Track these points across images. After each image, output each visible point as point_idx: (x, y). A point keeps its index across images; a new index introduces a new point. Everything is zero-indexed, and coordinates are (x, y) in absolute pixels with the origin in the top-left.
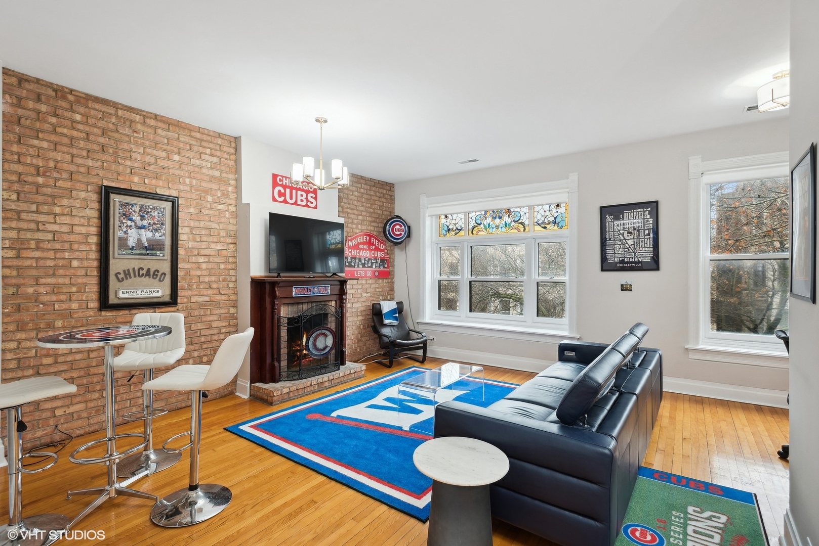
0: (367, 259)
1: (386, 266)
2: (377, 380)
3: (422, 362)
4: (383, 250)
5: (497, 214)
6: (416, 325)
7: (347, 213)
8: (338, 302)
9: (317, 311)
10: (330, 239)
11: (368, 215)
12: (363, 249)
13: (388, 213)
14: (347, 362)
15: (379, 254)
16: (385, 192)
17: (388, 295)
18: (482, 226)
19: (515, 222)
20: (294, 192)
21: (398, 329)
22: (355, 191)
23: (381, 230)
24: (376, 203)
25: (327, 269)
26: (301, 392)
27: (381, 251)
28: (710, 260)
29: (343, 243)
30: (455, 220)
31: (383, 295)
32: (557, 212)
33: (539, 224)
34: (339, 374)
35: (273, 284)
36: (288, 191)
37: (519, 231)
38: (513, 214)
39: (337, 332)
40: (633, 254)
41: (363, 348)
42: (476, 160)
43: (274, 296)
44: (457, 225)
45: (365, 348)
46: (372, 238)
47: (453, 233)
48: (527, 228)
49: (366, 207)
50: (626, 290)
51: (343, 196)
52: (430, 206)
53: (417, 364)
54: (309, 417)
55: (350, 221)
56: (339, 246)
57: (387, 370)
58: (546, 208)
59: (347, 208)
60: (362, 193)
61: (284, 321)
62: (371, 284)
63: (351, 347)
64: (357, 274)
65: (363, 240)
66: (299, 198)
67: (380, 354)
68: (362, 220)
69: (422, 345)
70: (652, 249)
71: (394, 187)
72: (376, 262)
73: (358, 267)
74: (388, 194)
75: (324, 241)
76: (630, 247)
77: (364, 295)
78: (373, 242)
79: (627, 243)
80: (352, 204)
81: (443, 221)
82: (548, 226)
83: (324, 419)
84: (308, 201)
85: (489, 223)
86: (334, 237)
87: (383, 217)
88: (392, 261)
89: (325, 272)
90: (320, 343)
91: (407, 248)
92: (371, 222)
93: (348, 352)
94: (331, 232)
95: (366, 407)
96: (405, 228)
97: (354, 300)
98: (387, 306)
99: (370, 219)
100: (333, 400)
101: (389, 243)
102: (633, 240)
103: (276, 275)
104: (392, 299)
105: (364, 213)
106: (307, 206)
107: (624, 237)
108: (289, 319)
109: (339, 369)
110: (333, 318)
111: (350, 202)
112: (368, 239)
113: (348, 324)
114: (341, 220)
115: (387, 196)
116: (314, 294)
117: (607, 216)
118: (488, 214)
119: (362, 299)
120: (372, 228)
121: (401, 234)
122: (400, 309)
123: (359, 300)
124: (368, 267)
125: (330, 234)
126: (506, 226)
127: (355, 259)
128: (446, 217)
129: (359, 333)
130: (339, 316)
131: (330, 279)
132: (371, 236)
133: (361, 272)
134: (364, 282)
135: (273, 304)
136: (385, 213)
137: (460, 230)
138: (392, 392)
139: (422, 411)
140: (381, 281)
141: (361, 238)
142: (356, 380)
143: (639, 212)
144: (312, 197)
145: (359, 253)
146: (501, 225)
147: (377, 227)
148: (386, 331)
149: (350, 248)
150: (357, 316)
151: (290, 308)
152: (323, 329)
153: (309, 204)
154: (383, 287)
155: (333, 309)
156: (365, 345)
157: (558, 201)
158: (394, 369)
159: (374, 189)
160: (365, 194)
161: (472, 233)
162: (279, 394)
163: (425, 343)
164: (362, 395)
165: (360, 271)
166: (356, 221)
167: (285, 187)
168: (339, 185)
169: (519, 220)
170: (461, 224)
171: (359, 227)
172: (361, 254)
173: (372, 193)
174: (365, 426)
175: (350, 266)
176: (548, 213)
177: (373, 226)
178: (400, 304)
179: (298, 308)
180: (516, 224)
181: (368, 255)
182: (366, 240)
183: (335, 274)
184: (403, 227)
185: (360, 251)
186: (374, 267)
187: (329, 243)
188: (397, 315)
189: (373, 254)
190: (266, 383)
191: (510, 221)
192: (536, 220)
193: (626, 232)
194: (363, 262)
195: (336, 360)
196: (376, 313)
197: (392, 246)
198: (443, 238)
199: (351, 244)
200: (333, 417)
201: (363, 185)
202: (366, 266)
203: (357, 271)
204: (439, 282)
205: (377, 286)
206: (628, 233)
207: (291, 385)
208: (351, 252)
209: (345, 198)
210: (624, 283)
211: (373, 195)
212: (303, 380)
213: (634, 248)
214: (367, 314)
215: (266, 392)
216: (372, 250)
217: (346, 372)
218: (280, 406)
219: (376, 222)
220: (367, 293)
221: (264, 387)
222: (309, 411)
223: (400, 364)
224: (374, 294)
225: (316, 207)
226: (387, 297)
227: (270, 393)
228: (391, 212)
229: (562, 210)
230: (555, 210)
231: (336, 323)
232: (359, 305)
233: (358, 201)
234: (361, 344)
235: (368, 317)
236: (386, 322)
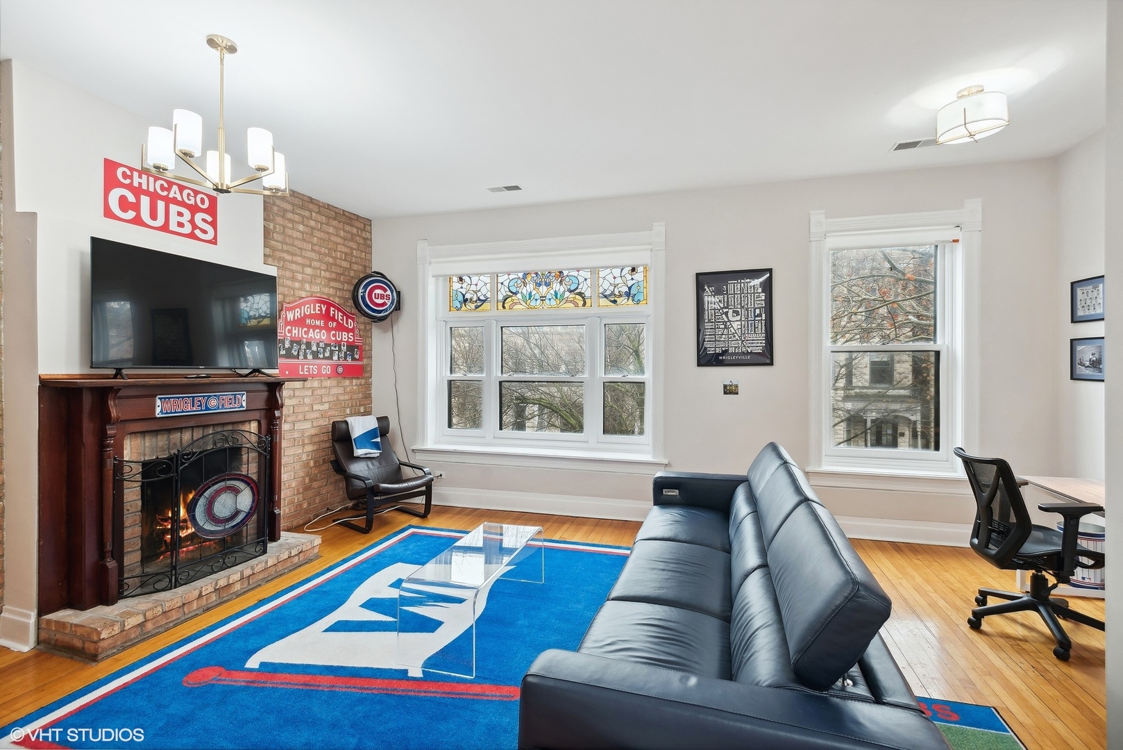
0: (322, 345)
1: (357, 357)
2: (345, 561)
3: (424, 516)
4: (352, 330)
5: (543, 279)
6: (410, 453)
7: (281, 259)
8: (263, 423)
9: (215, 443)
10: (248, 309)
11: (324, 267)
12: (315, 327)
13: (360, 268)
14: (282, 533)
15: (345, 336)
16: (355, 231)
17: (360, 405)
18: (519, 296)
19: (571, 291)
20: (161, 205)
21: (380, 463)
22: (299, 223)
23: (348, 295)
24: (339, 249)
25: (241, 361)
26: (174, 616)
27: (348, 331)
28: (832, 352)
29: (274, 317)
30: (476, 285)
31: (352, 406)
32: (632, 279)
33: (606, 297)
34: (267, 562)
35: (103, 394)
36: (145, 201)
37: (576, 305)
38: (567, 279)
39: (263, 482)
40: (740, 342)
41: (314, 500)
42: (516, 188)
43: (103, 417)
44: (479, 294)
45: (317, 501)
46: (332, 309)
47: (473, 306)
48: (588, 301)
49: (320, 253)
50: (730, 393)
51: (275, 228)
52: (433, 260)
53: (415, 521)
54: (191, 681)
55: (288, 274)
56: (266, 322)
57: (363, 538)
58: (617, 272)
59: (282, 251)
60: (313, 228)
61: (133, 473)
62: (330, 388)
63: (292, 502)
64: (303, 370)
65: (314, 310)
66: (174, 219)
67: (346, 508)
68: (312, 276)
69: (424, 488)
70: (764, 335)
71: (370, 225)
72: (340, 350)
73: (305, 357)
74: (360, 236)
75: (236, 314)
76: (736, 333)
77: (316, 407)
78: (334, 315)
79: (732, 326)
80: (293, 245)
81: (456, 286)
82: (619, 300)
83: (227, 681)
84: (195, 226)
85: (531, 292)
86: (255, 306)
87: (352, 274)
88: (367, 348)
89: (238, 366)
90: (224, 505)
91: (395, 328)
92: (330, 280)
93: (284, 511)
94: (250, 298)
95: (324, 631)
96: (392, 293)
97: (297, 416)
98: (360, 426)
99: (327, 275)
100: (251, 622)
101: (363, 319)
102: (739, 323)
103: (113, 372)
104: (367, 413)
105: (315, 264)
106: (192, 236)
107: (727, 317)
108: (145, 464)
109: (265, 552)
110: (253, 455)
111: (288, 240)
112: (324, 309)
113: (284, 460)
114: (271, 271)
115: (358, 238)
116: (207, 409)
117: (706, 287)
118: (529, 278)
119: (314, 415)
120: (332, 291)
121: (384, 304)
122: (383, 429)
123: (307, 417)
124: (325, 358)
125: (246, 301)
126: (557, 298)
127: (299, 343)
128: (461, 279)
129: (307, 474)
130: (265, 451)
131: (247, 379)
132: (329, 305)
133: (311, 367)
134: (316, 384)
135: (102, 436)
136: (355, 267)
137: (484, 301)
138: (379, 585)
139: (440, 623)
140: (347, 382)
141: (310, 308)
142: (302, 568)
143: (747, 283)
144: (204, 220)
145: (307, 333)
146: (549, 296)
147: (340, 290)
148: (357, 469)
149: (287, 323)
150: (303, 445)
151: (148, 442)
152: (229, 480)
153: (197, 232)
154: (352, 392)
155: (254, 439)
156: (319, 494)
157: (634, 263)
158: (375, 536)
159: (335, 223)
160: (318, 230)
161: (504, 307)
162: (113, 633)
163: (429, 485)
164: (316, 600)
165: (308, 365)
166: (300, 276)
167: (138, 191)
168: (265, 189)
169: (577, 288)
170: (485, 291)
171: (307, 286)
172: (310, 335)
173: (331, 230)
174: (325, 682)
175: (289, 355)
176: (619, 280)
177: (333, 287)
178: (383, 420)
179: (169, 440)
180: (572, 295)
181: (324, 338)
182: (321, 310)
183: (256, 371)
184: (389, 292)
185: (309, 331)
186: (335, 358)
187: (246, 316)
188: (378, 440)
189: (334, 335)
190: (83, 608)
191: (562, 290)
192: (601, 290)
193: (731, 311)
194: (314, 348)
195: (260, 532)
196: (340, 438)
197: (369, 324)
198: (455, 313)
199: (290, 316)
200: (251, 670)
201: (314, 214)
202: (321, 356)
203: (303, 365)
204: (450, 382)
205: (341, 390)
206: (734, 312)
207: (150, 605)
208: (290, 331)
209: (277, 233)
210: (728, 383)
211: (332, 234)
212: (180, 590)
213: (742, 334)
214: (323, 441)
215: (79, 631)
216: (332, 329)
217: (282, 556)
218: (118, 660)
219: (339, 281)
220: (322, 403)
221: (75, 621)
222: (191, 662)
223: (385, 523)
224: (336, 403)
225: (214, 241)
226: (359, 410)
227: (90, 635)
228: (365, 267)
229: (639, 276)
230: (629, 277)
231: (259, 463)
232: (307, 425)
233: (303, 240)
234: (310, 493)
235: (323, 445)
236: (359, 452)
